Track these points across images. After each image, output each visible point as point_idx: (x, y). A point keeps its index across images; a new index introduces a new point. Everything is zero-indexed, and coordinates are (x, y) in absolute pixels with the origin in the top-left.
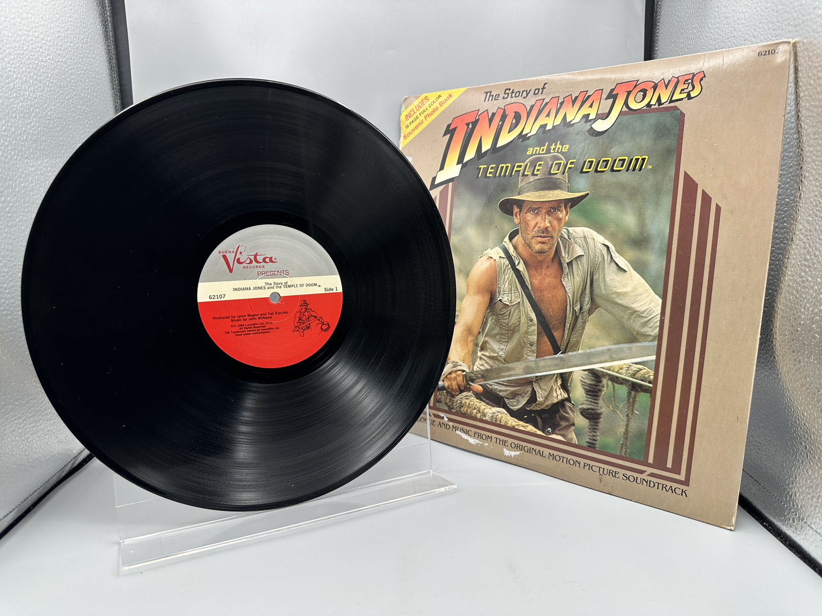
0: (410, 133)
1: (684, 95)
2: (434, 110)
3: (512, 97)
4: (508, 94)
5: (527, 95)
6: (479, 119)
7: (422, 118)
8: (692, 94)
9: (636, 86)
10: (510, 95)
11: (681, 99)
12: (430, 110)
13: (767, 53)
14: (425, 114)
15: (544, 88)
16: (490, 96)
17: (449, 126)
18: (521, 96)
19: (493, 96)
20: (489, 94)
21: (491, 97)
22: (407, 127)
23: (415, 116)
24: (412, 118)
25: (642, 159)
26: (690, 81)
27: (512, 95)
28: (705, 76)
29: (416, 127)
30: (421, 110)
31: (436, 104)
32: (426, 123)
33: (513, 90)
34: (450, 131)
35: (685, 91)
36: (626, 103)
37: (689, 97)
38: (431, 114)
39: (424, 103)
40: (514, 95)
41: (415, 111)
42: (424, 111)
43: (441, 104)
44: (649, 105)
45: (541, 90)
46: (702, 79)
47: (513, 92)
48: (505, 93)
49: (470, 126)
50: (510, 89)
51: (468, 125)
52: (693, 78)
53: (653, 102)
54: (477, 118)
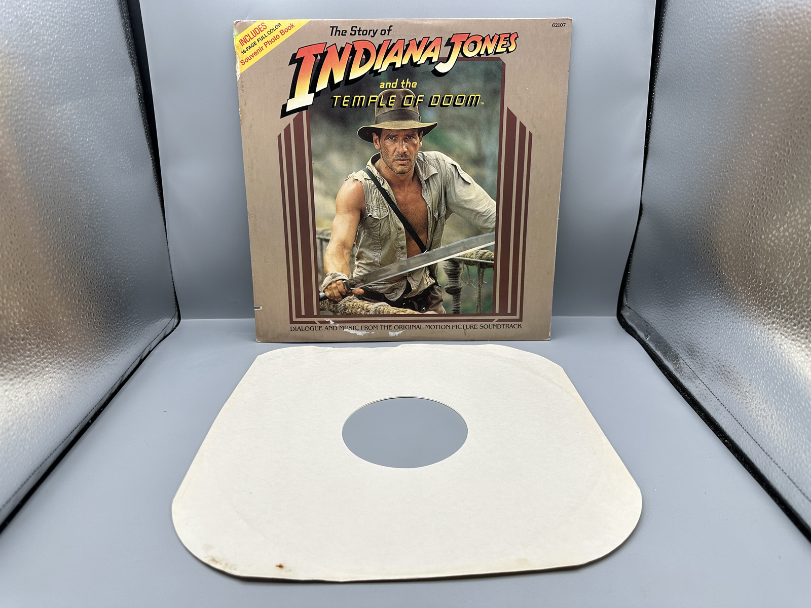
0: (248, 59)
1: (504, 50)
2: (275, 38)
3: (359, 34)
4: (355, 31)
5: (374, 34)
6: (327, 52)
7: (261, 44)
8: (510, 49)
9: (468, 38)
10: (357, 32)
11: (503, 52)
12: (269, 38)
13: (558, 25)
14: (265, 40)
15: (389, 30)
16: (336, 31)
17: (294, 55)
18: (369, 35)
19: (339, 31)
20: (335, 29)
21: (338, 32)
22: (244, 52)
23: (252, 42)
24: (249, 44)
25: (476, 97)
26: (508, 39)
27: (359, 33)
28: (518, 37)
29: (255, 54)
30: (258, 36)
31: (277, 32)
32: (266, 50)
33: (360, 28)
34: (296, 61)
35: (505, 46)
36: (461, 51)
37: (508, 51)
38: (271, 42)
39: (262, 29)
40: (361, 33)
41: (252, 37)
42: (262, 38)
43: (282, 32)
44: (479, 54)
45: (387, 32)
46: (516, 39)
47: (360, 30)
48: (352, 30)
49: (319, 57)
50: (356, 27)
51: (316, 56)
52: (509, 37)
53: (482, 52)
54: (326, 50)
